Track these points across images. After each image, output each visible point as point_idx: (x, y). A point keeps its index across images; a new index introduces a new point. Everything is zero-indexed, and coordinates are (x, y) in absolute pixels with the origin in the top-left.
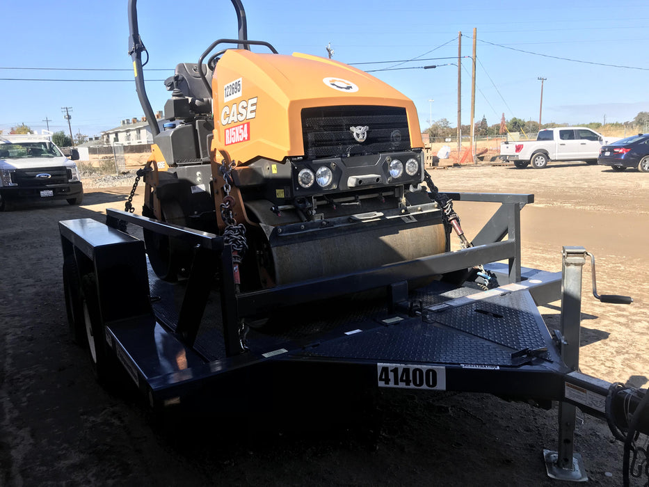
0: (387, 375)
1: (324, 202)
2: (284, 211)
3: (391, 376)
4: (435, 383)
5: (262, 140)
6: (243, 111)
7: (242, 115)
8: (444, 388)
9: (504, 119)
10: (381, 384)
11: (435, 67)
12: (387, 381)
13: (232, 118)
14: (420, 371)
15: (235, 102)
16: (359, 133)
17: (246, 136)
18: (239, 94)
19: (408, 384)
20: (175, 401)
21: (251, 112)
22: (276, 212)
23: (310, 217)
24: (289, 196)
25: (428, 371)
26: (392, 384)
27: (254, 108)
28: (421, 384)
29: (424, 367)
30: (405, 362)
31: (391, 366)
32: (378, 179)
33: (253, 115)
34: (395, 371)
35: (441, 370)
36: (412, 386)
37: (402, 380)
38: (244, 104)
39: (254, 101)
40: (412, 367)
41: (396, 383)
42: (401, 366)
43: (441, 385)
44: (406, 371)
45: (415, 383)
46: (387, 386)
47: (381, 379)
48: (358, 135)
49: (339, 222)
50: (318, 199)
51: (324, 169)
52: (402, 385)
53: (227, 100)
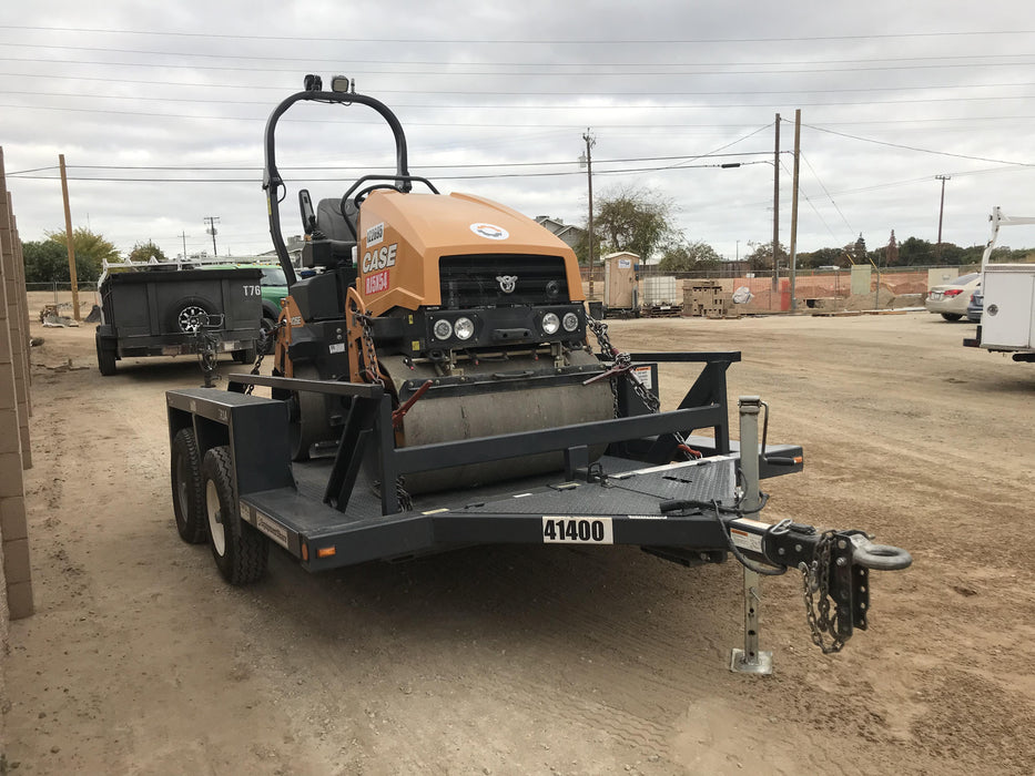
0: (553, 529)
1: (466, 357)
2: (418, 364)
3: (557, 529)
4: (602, 537)
5: (399, 289)
6: (383, 258)
7: (382, 262)
8: (612, 542)
9: (893, 239)
10: (547, 539)
11: (738, 165)
12: (553, 535)
13: (373, 266)
14: (587, 523)
15: (377, 248)
16: (507, 282)
17: (385, 284)
18: (381, 240)
19: (574, 538)
20: (329, 551)
21: (392, 259)
22: (409, 364)
23: (447, 372)
24: (424, 348)
25: (595, 523)
26: (557, 539)
27: (394, 255)
28: (588, 538)
29: (591, 520)
30: (571, 515)
31: (557, 519)
32: (526, 334)
33: (393, 262)
34: (561, 524)
35: (608, 523)
36: (578, 540)
37: (568, 534)
38: (384, 250)
39: (394, 247)
40: (578, 519)
41: (562, 538)
42: (567, 519)
43: (608, 538)
44: (572, 523)
45: (582, 538)
46: (553, 541)
47: (547, 534)
48: (505, 285)
49: (481, 379)
50: (458, 353)
51: (465, 320)
52: (568, 540)
53: (369, 245)
